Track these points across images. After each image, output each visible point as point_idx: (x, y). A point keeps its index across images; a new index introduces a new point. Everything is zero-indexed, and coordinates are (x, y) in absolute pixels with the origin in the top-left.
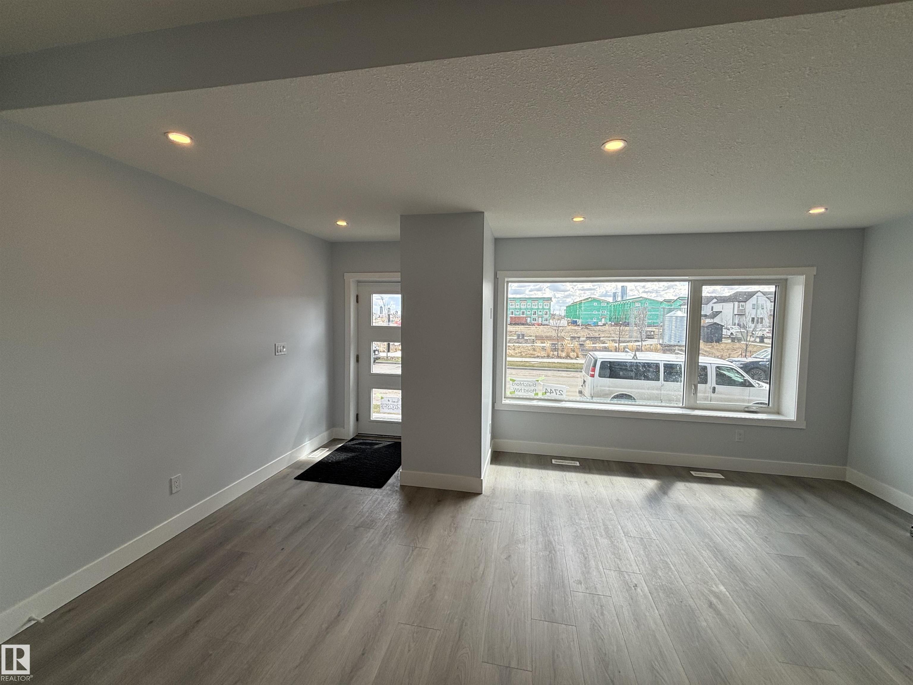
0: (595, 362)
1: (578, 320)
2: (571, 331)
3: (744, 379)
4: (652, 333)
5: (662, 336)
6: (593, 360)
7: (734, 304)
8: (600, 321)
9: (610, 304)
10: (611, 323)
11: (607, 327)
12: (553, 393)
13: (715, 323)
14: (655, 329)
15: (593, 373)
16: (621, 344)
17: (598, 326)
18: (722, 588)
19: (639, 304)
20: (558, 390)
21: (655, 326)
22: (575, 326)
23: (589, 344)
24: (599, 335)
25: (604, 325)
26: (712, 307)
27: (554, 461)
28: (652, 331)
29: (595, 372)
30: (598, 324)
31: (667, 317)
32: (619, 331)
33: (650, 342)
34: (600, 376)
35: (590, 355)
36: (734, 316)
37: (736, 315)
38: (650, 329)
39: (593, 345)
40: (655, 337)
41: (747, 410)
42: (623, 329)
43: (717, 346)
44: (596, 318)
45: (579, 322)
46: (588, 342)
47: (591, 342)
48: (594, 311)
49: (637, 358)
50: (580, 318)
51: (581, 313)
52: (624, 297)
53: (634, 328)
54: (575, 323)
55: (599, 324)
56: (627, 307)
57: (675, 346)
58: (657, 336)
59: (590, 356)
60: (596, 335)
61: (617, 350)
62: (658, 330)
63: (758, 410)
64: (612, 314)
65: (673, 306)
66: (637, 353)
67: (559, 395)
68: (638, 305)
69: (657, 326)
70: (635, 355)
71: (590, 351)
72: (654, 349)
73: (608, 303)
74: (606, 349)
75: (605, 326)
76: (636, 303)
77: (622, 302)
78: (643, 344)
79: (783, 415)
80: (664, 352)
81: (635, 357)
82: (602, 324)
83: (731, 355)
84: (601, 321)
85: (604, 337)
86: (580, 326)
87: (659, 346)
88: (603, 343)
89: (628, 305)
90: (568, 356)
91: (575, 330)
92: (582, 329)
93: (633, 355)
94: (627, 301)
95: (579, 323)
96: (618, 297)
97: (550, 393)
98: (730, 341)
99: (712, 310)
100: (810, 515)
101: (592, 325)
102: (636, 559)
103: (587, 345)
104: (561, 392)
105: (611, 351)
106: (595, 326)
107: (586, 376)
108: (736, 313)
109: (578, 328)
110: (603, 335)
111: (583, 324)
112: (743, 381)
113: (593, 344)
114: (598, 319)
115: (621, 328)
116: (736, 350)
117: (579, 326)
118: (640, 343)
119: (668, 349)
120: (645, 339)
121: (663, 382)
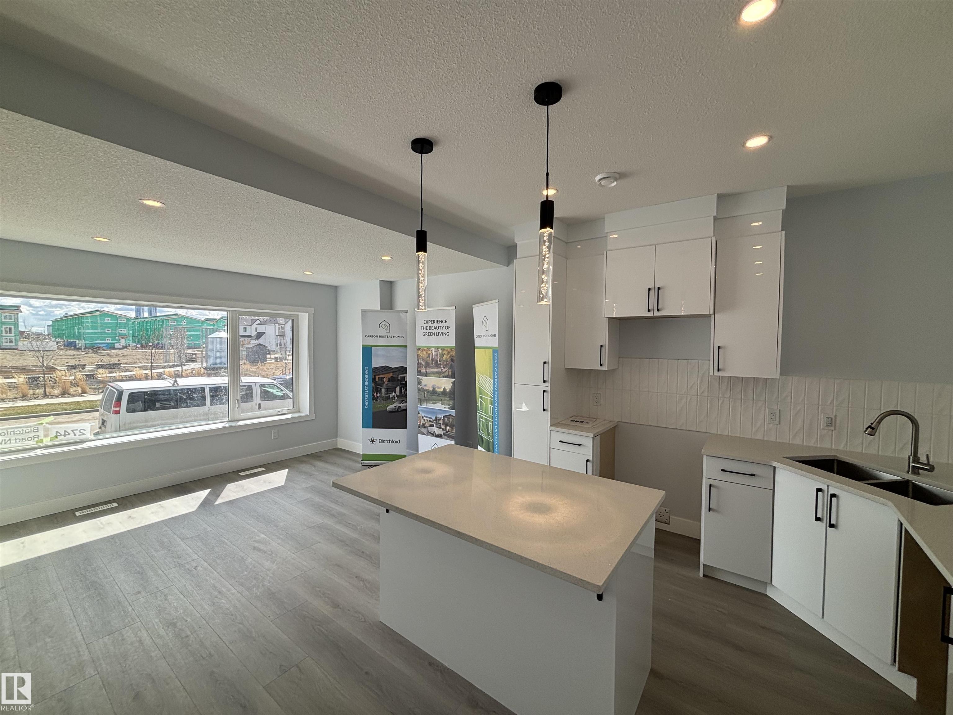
0: (119, 396)
1: (77, 341)
2: (66, 357)
3: (283, 393)
4: (194, 356)
5: (206, 358)
6: (116, 392)
7: (275, 326)
8: (117, 343)
9: (133, 321)
10: (135, 344)
11: (130, 350)
12: (69, 434)
13: (260, 344)
14: (198, 351)
15: (118, 409)
16: (153, 371)
17: (115, 349)
18: (262, 536)
19: (174, 322)
20: (77, 430)
21: (197, 348)
22: (73, 350)
23: (102, 374)
24: (119, 360)
25: (125, 347)
26: (256, 329)
27: (78, 514)
28: (193, 354)
29: (120, 407)
30: (114, 346)
31: (209, 339)
32: (150, 355)
33: (192, 365)
34: (129, 410)
35: (112, 387)
36: (276, 337)
37: (277, 336)
38: (190, 351)
39: (111, 375)
40: (197, 361)
41: (278, 413)
42: (157, 352)
43: (262, 366)
44: (110, 339)
45: (81, 343)
46: (101, 371)
47: (107, 371)
48: (106, 329)
49: (177, 384)
50: (82, 338)
51: (82, 331)
52: (152, 313)
53: (170, 351)
54: (71, 346)
55: (116, 347)
56: (159, 325)
57: (220, 368)
58: (199, 358)
59: (110, 388)
60: (114, 361)
61: (146, 378)
62: (200, 352)
63: (286, 412)
64: (136, 334)
65: (216, 326)
66: (177, 379)
67: (79, 435)
68: (173, 324)
69: (200, 348)
70: (176, 381)
71: (110, 382)
72: (196, 373)
73: (129, 319)
74: (131, 379)
75: (127, 349)
76: (170, 321)
77: (150, 319)
78: (183, 369)
79: (302, 413)
80: (209, 376)
81: (175, 384)
82: (121, 347)
83: (275, 374)
84: (120, 343)
85: (126, 363)
86: (83, 350)
87: (203, 370)
88: (125, 371)
89: (159, 323)
90: (65, 393)
91: (74, 355)
92: (86, 354)
93: (172, 382)
94: (158, 318)
95: (80, 345)
96: (143, 312)
97: (65, 435)
98: (273, 361)
99: (256, 331)
100: (317, 473)
101: (104, 348)
102: (194, 550)
103: (99, 376)
104: (81, 431)
105: (140, 380)
106: (110, 349)
107: (106, 414)
108: (277, 334)
109: (78, 353)
110: (125, 361)
111: (87, 346)
112: (282, 394)
113: (110, 373)
114: (114, 339)
115: (153, 350)
116: (278, 369)
117: (81, 349)
118: (179, 369)
119: (212, 371)
120: (186, 363)
121: (210, 406)
